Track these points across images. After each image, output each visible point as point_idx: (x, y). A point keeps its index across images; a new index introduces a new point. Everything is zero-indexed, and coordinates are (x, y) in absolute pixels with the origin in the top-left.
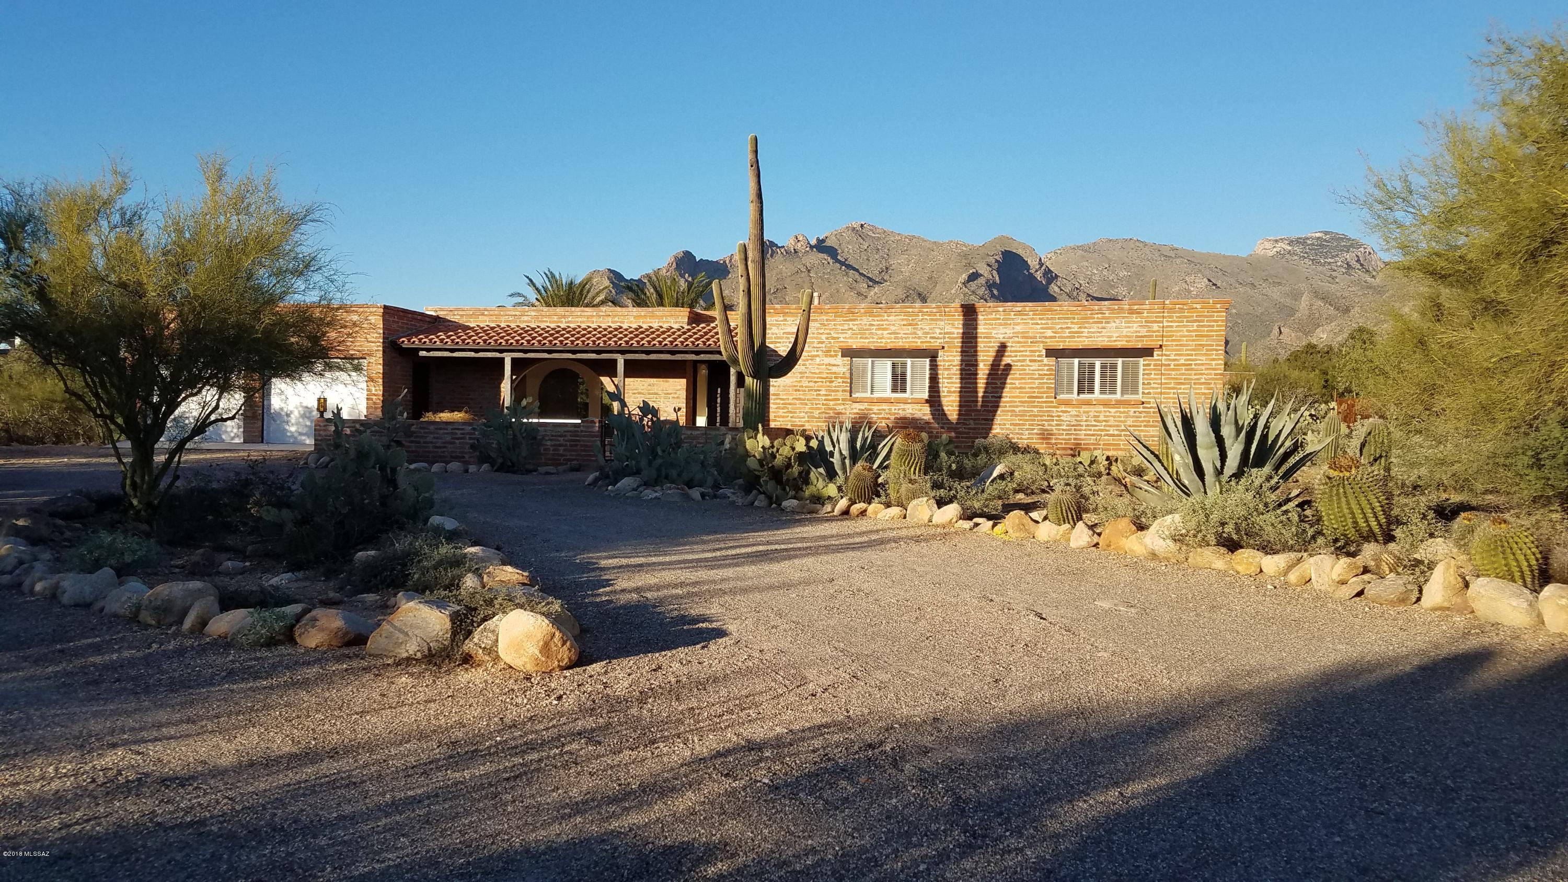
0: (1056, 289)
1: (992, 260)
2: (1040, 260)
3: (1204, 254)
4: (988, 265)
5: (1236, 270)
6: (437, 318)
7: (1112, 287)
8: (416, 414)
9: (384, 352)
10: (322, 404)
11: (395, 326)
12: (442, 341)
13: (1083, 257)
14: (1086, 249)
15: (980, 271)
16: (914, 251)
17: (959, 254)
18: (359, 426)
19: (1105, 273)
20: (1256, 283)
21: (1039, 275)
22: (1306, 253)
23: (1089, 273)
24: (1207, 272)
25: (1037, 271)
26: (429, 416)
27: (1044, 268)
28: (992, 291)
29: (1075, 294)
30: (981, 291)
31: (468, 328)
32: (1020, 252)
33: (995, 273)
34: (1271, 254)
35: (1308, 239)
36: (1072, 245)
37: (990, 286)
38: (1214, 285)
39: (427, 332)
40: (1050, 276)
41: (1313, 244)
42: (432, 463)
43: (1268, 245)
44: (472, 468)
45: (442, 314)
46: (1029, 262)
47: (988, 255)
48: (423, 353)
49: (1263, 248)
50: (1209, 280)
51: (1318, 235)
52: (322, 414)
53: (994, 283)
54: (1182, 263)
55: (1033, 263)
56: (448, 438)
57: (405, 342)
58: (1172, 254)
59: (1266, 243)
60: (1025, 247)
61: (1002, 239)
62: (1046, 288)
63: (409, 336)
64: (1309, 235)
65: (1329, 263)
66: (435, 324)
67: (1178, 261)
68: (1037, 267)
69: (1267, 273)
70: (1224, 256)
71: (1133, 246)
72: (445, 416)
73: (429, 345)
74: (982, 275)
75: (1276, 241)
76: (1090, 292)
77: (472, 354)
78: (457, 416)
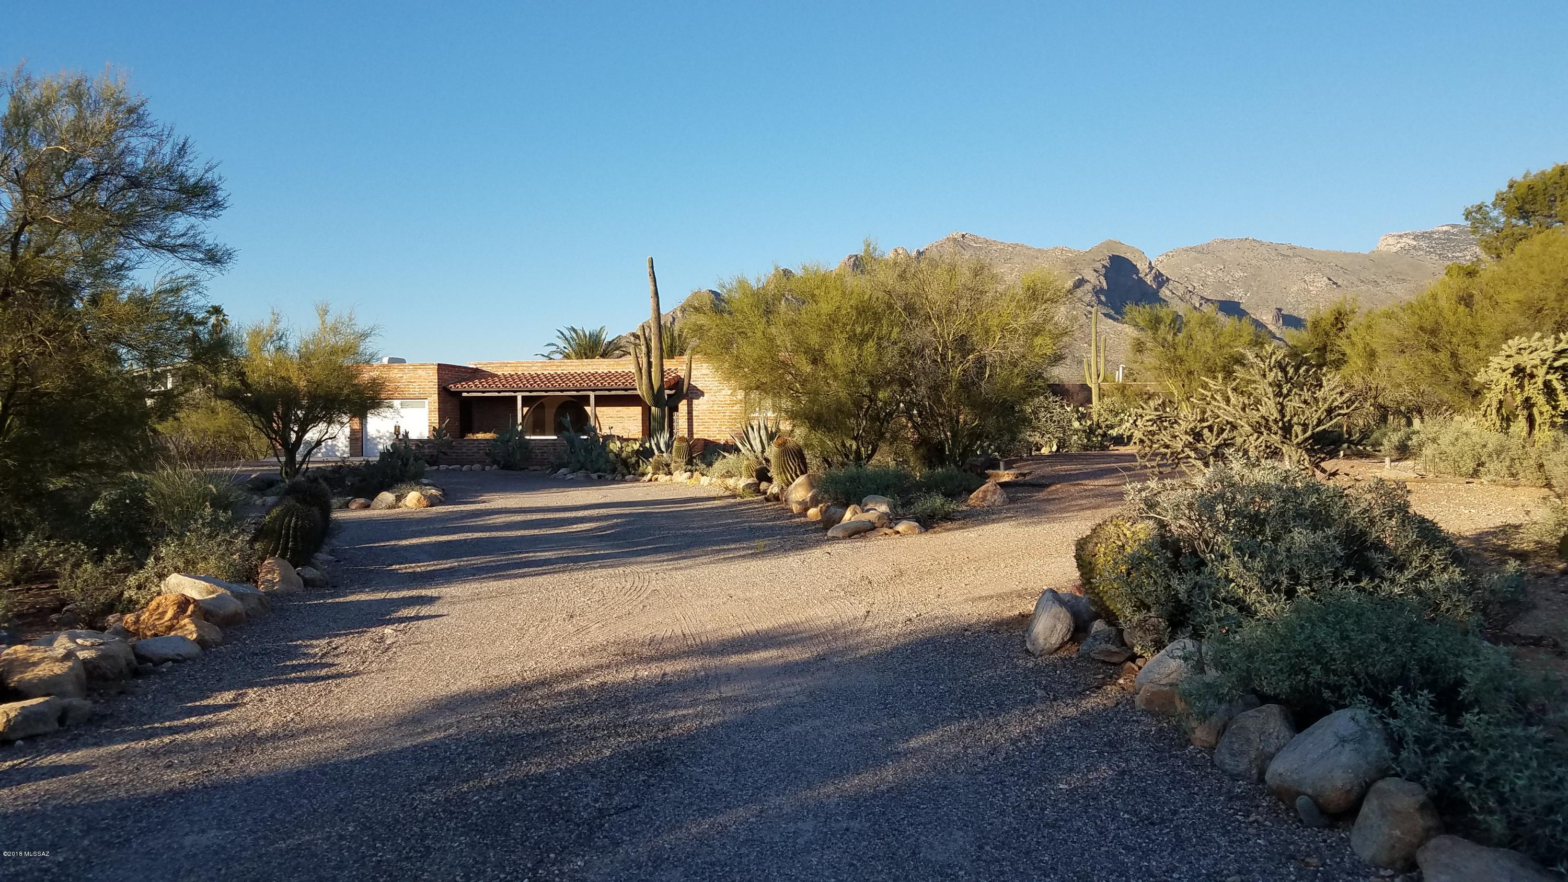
0: (1168, 293)
1: (1099, 266)
2: (1150, 263)
3: (1324, 252)
4: (1095, 271)
5: (1357, 267)
6: (476, 371)
7: (1228, 288)
8: (462, 436)
9: (439, 394)
10: (397, 429)
11: (446, 377)
12: (476, 386)
13: (1196, 258)
14: (1199, 250)
15: (1086, 278)
16: (1016, 259)
17: (1064, 261)
18: (420, 443)
19: (1220, 274)
20: (1379, 281)
21: (1149, 280)
22: (1432, 247)
23: (1203, 275)
24: (1327, 271)
25: (1146, 275)
26: (470, 436)
27: (1154, 271)
28: (1098, 297)
29: (1188, 297)
30: (1088, 298)
31: (497, 376)
32: (1129, 256)
33: (1102, 279)
34: (1395, 250)
35: (1434, 233)
36: (1184, 247)
37: (1097, 292)
38: (1334, 283)
39: (467, 380)
40: (1161, 280)
41: (1439, 238)
42: (462, 466)
43: (1391, 241)
44: (487, 468)
45: (478, 366)
46: (1138, 266)
47: (1094, 260)
48: (464, 394)
49: (1387, 244)
50: (1330, 279)
51: (1445, 228)
52: (397, 436)
53: (1102, 289)
54: (1301, 262)
55: (1142, 267)
56: (476, 450)
57: (453, 388)
58: (1290, 253)
59: (1389, 239)
60: (1134, 251)
61: (1109, 244)
62: (1156, 292)
63: (455, 383)
64: (1436, 229)
65: (1457, 258)
66: (475, 374)
67: (1296, 260)
68: (1147, 271)
69: (1390, 270)
70: (1345, 254)
71: (1248, 245)
72: (480, 436)
73: (468, 389)
74: (1088, 281)
75: (1401, 236)
76: (1205, 295)
77: (496, 394)
78: (488, 436)
